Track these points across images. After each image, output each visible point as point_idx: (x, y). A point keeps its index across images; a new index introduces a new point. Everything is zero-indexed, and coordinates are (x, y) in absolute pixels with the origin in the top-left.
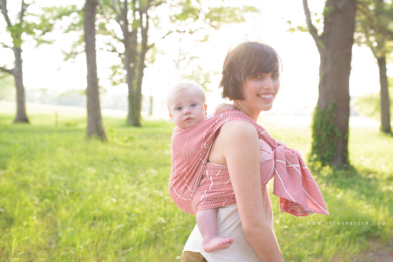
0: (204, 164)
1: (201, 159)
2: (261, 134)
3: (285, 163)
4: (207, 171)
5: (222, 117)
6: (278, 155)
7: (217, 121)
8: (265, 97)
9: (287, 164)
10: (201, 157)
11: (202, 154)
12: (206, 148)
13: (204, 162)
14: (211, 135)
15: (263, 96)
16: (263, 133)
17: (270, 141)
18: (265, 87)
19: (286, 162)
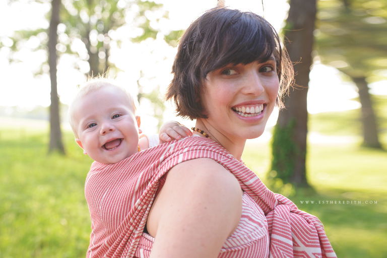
0: (138, 237)
1: (131, 228)
2: (247, 183)
3: (291, 243)
4: (141, 251)
5: (171, 151)
6: (277, 226)
7: (162, 158)
8: (248, 110)
9: (295, 244)
10: (132, 224)
11: (134, 219)
12: (139, 208)
13: (137, 233)
14: (150, 185)
15: (243, 109)
16: (251, 181)
17: (263, 196)
18: (246, 91)
19: (293, 240)
